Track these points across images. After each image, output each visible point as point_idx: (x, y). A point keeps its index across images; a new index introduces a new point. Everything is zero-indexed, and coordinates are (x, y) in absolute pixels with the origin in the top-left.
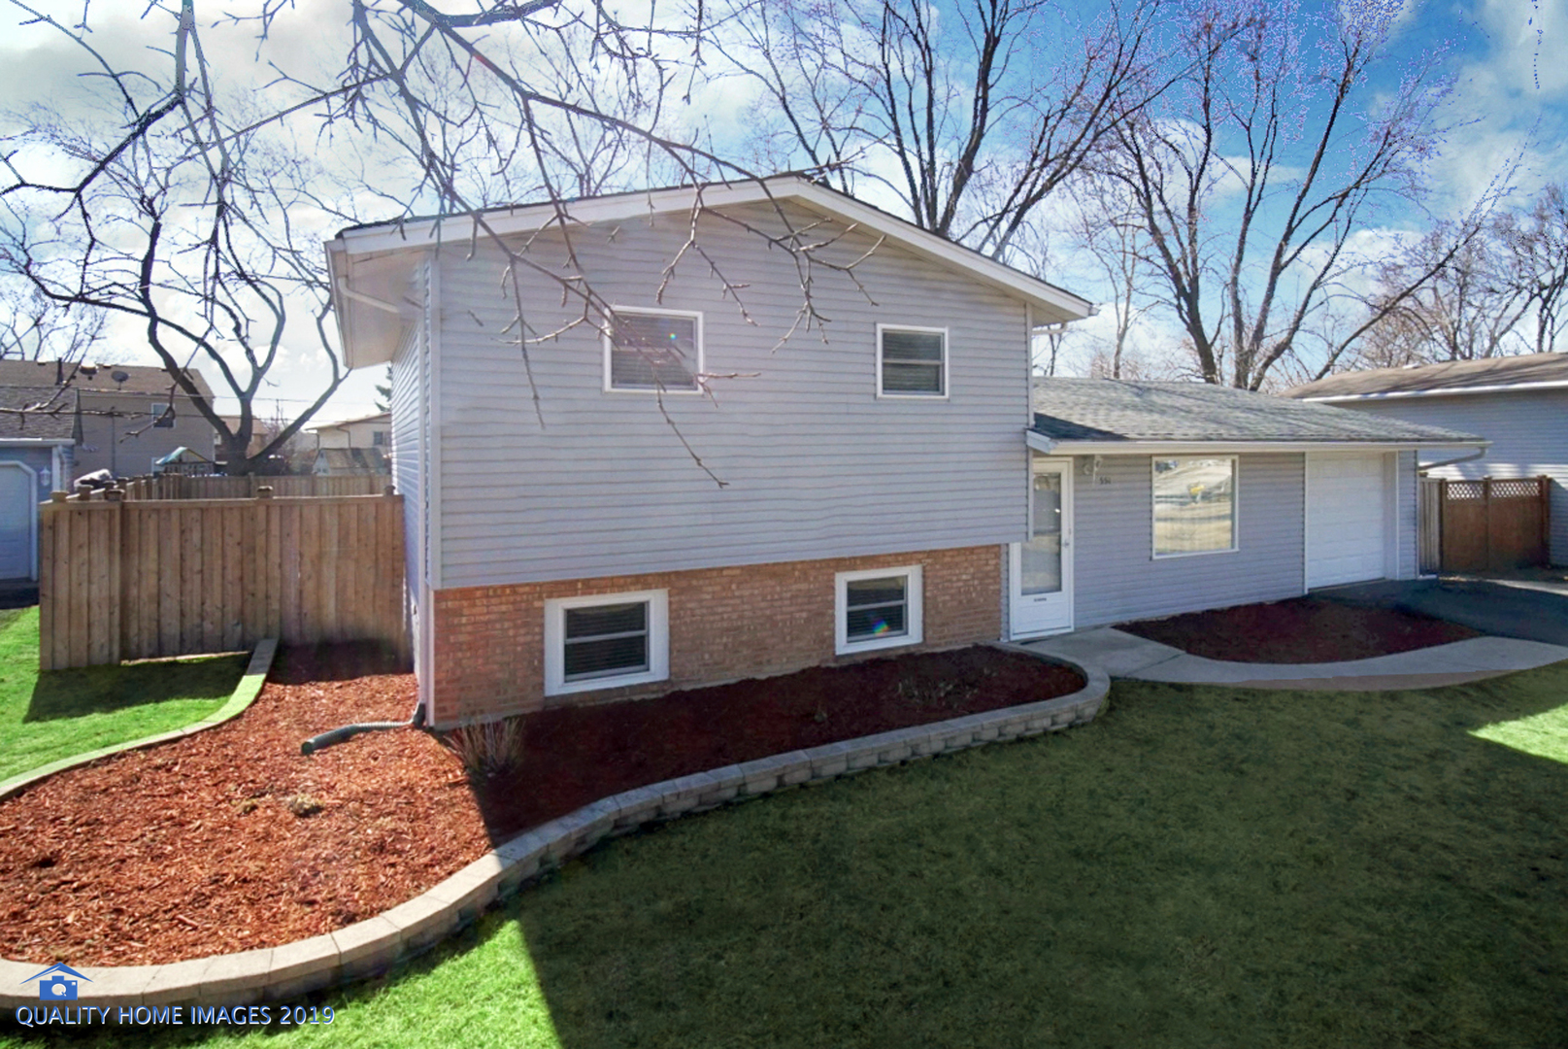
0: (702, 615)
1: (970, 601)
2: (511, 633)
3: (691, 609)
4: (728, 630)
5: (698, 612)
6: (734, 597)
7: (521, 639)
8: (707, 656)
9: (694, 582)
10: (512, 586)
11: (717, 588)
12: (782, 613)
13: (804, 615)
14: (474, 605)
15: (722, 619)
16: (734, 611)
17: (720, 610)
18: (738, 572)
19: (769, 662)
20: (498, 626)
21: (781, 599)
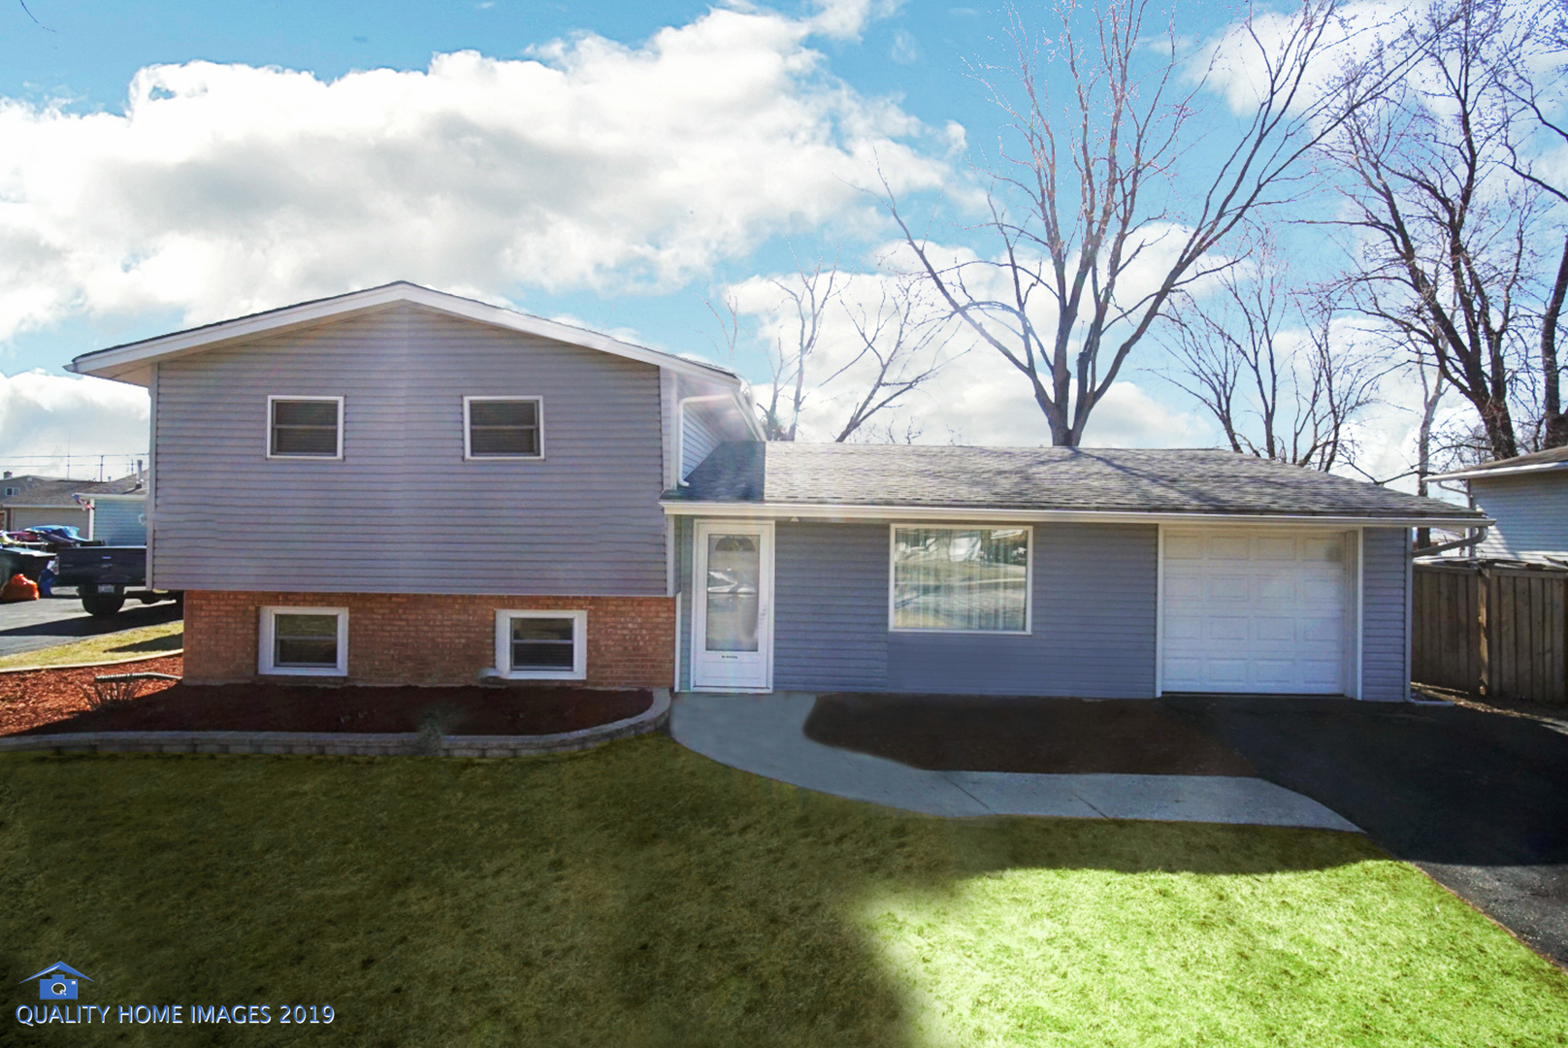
0: (374, 631)
1: (635, 649)
2: (233, 626)
3: (366, 626)
4: (395, 644)
5: (370, 627)
6: (401, 619)
7: (239, 631)
8: (377, 663)
9: (368, 605)
10: (234, 593)
11: (387, 611)
12: (442, 637)
13: (463, 641)
14: (210, 604)
15: (391, 636)
16: (399, 630)
17: (389, 628)
18: (404, 600)
19: (430, 675)
20: (224, 620)
21: (442, 626)
